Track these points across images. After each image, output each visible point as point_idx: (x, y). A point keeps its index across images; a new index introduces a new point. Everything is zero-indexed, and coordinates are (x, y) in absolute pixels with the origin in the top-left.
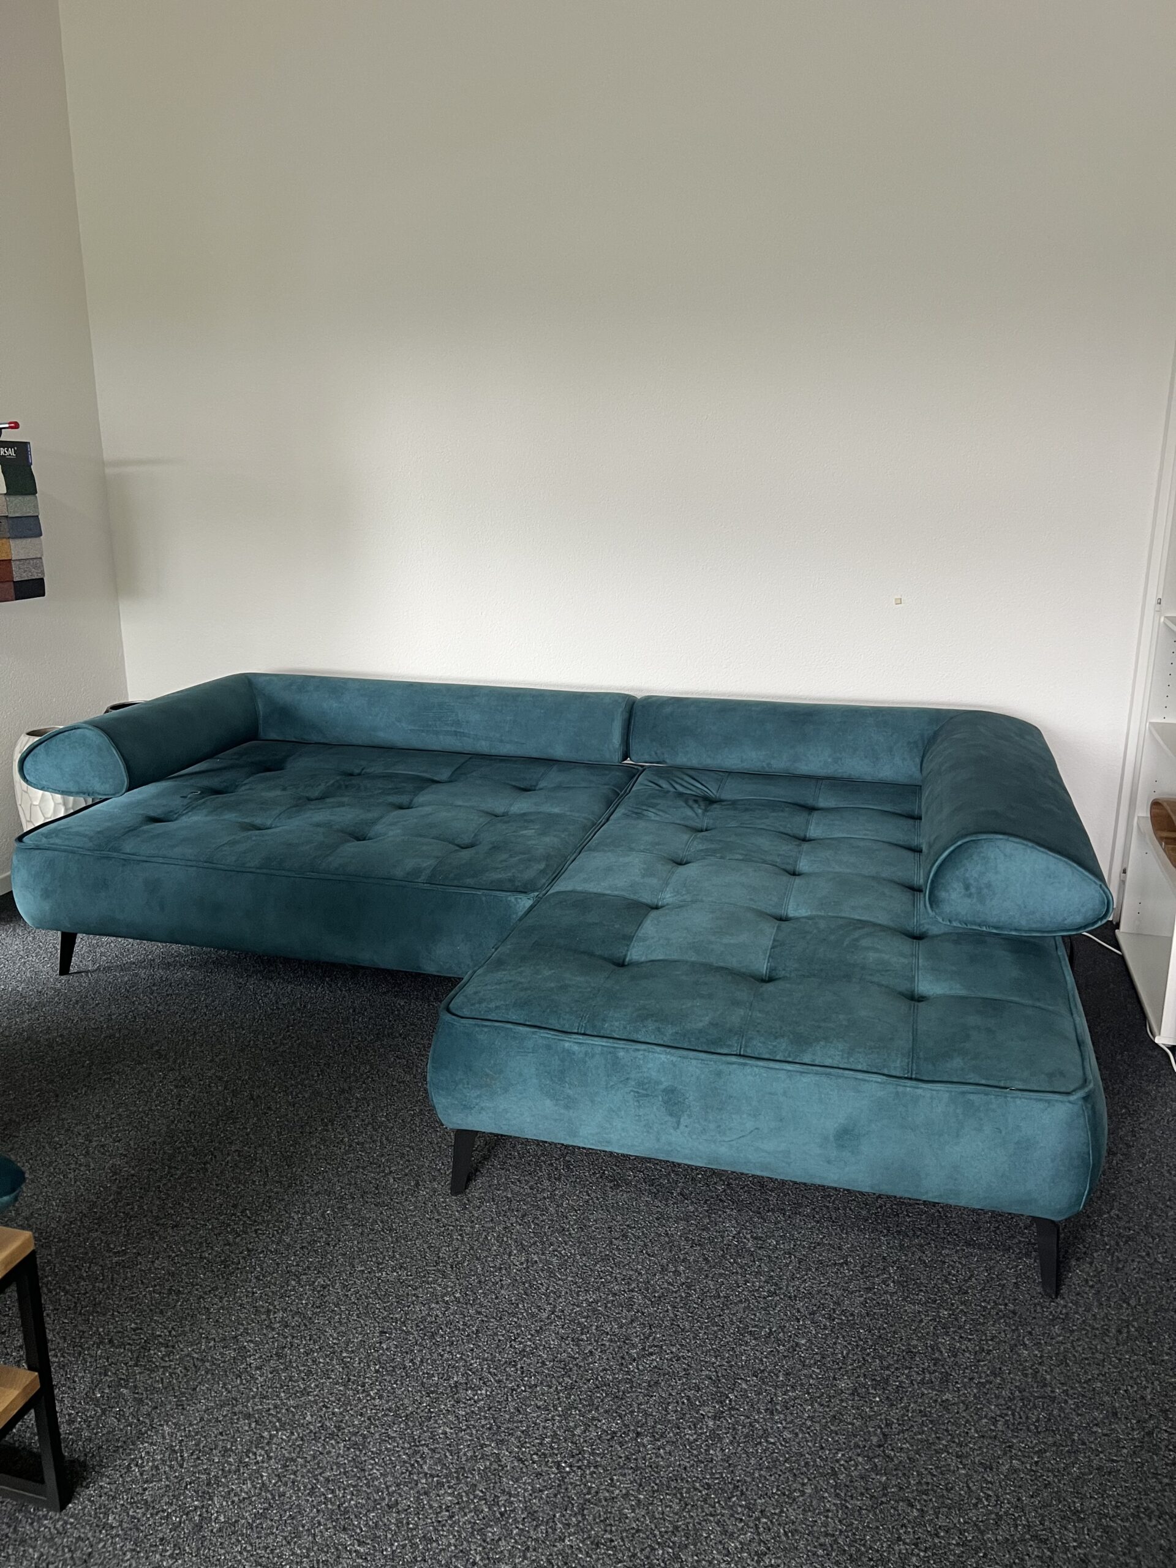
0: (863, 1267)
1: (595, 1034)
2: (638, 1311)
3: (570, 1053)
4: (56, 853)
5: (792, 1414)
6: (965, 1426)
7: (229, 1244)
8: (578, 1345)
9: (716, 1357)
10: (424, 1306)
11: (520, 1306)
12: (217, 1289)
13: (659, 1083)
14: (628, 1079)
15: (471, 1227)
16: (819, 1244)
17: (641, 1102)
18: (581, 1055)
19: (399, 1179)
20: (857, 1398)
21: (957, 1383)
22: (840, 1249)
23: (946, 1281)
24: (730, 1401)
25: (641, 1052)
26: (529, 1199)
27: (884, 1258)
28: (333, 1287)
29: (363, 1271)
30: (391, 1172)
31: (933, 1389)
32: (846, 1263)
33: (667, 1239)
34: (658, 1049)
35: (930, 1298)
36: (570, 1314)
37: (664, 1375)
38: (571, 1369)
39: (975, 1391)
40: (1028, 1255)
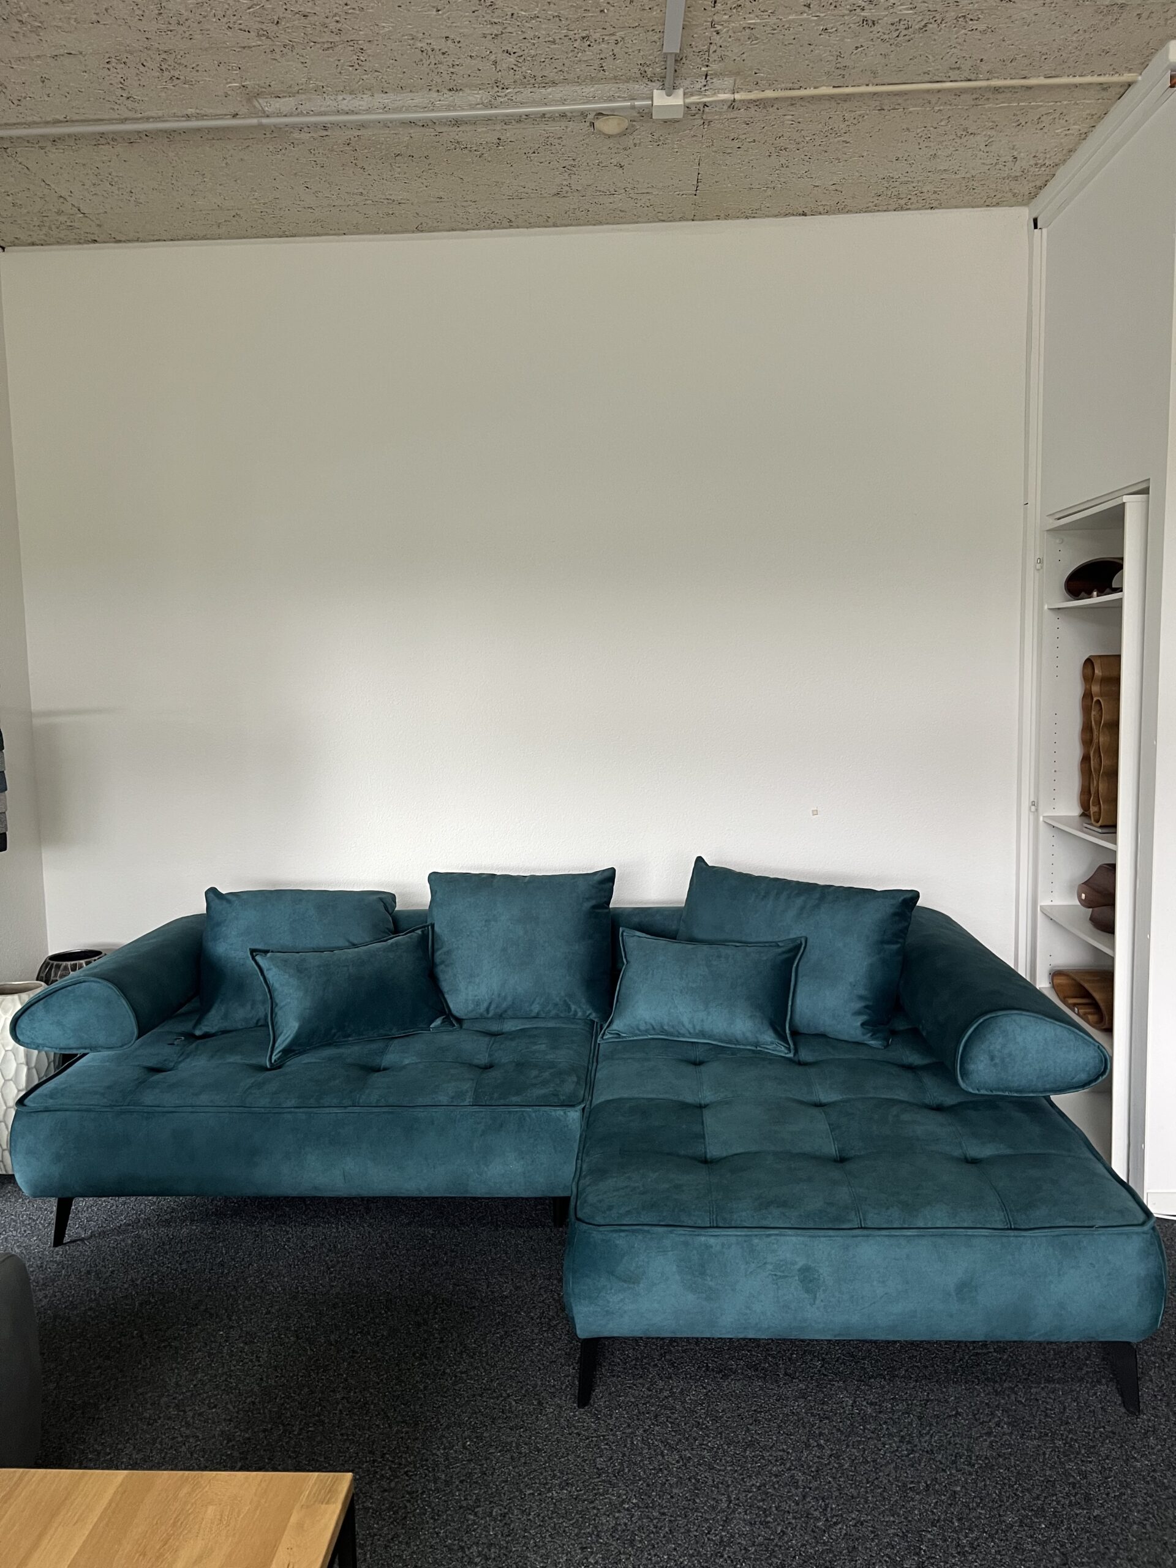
0: (974, 1415)
1: (727, 1225)
2: (804, 1488)
3: (708, 1247)
4: (68, 1113)
5: (981, 1552)
6: (1122, 1534)
7: (385, 1491)
8: (769, 1527)
9: (893, 1516)
10: (608, 1516)
11: (698, 1501)
12: (398, 1536)
13: (794, 1263)
14: (765, 1263)
15: (613, 1435)
16: (928, 1401)
17: (779, 1284)
18: (718, 1248)
19: (520, 1400)
20: (1026, 1528)
21: (1098, 1500)
22: (946, 1401)
23: (1046, 1416)
24: (924, 1551)
25: (773, 1237)
26: (653, 1400)
27: (987, 1404)
28: (512, 1514)
29: (533, 1494)
30: (509, 1396)
31: (1083, 1509)
32: (958, 1413)
33: (796, 1418)
34: (790, 1232)
35: (1041, 1433)
36: (746, 1501)
37: (857, 1539)
38: (774, 1551)
39: (1116, 1503)
40: (1099, 1382)
